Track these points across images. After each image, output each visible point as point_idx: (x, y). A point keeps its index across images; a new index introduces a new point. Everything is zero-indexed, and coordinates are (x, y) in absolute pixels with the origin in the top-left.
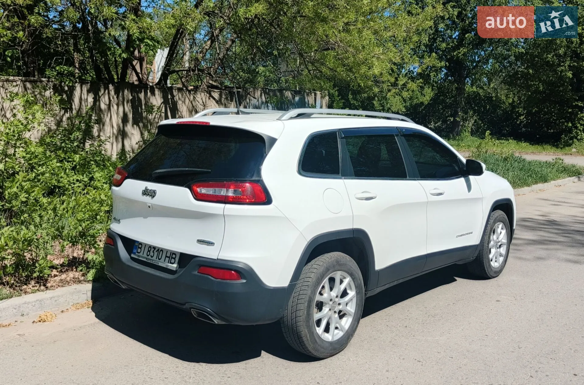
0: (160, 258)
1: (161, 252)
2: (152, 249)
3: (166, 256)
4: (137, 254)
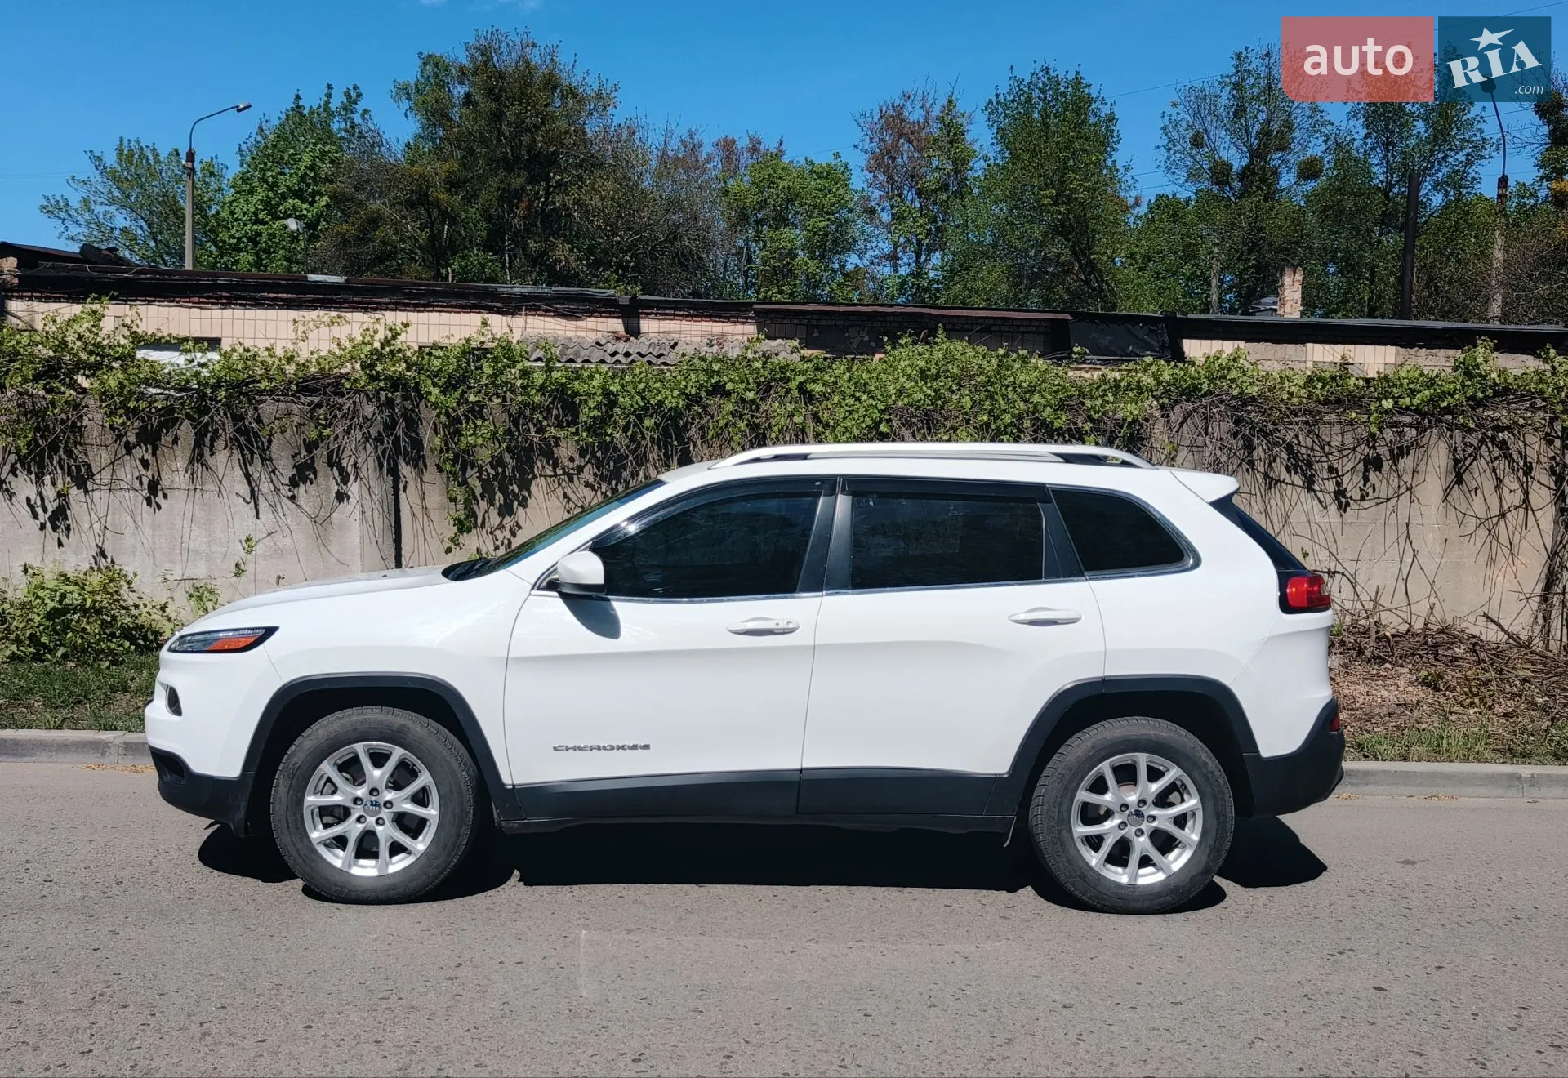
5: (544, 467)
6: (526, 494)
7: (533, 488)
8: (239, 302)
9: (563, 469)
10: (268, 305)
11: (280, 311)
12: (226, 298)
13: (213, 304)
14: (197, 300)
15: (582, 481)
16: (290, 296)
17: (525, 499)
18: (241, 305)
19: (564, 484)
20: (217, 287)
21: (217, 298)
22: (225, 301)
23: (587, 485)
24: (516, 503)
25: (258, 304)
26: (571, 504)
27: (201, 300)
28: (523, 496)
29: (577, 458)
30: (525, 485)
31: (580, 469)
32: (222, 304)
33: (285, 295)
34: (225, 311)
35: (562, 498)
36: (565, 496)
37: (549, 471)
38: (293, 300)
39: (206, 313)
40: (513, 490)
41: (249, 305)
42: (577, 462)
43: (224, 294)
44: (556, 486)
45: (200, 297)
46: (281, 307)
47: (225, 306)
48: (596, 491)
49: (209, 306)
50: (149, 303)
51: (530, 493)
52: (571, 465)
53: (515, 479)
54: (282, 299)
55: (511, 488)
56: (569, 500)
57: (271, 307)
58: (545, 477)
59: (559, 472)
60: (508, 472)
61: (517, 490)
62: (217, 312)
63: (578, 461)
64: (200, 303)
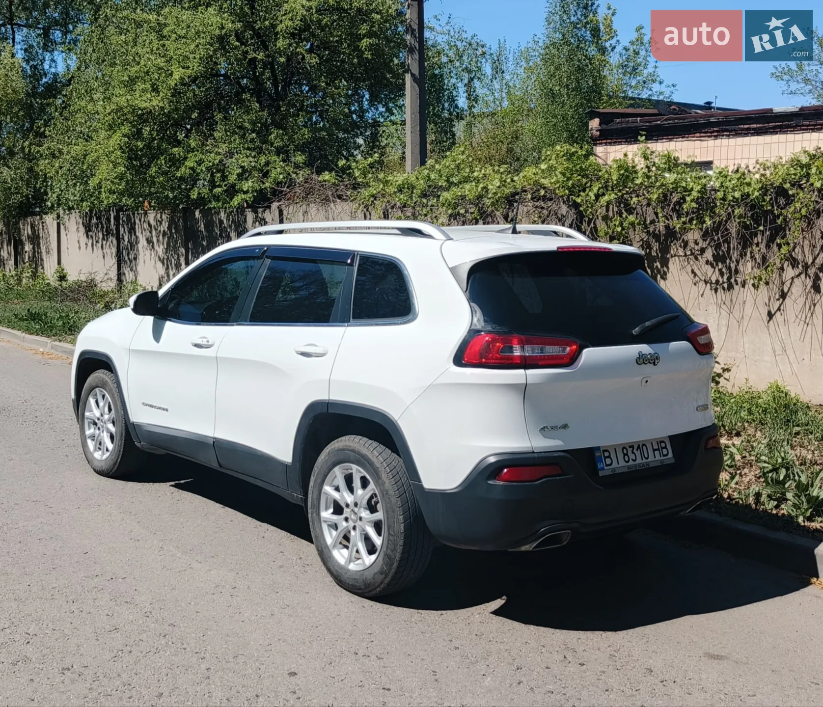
0: (646, 456)
1: (644, 447)
2: (630, 450)
3: (654, 450)
4: (606, 468)
5: (677, 249)
6: (665, 269)
7: (671, 265)
8: (725, 133)
9: (691, 250)
10: (745, 134)
11: (752, 138)
12: (717, 131)
13: (709, 137)
14: (698, 135)
15: (705, 260)
16: (758, 125)
17: (665, 273)
18: (726, 135)
19: (692, 263)
20: (710, 124)
21: (711, 133)
22: (716, 134)
23: (707, 262)
24: (659, 276)
25: (738, 134)
26: (697, 278)
27: (702, 135)
28: (664, 272)
29: (700, 241)
30: (665, 263)
31: (703, 251)
32: (715, 136)
33: (755, 126)
34: (716, 141)
35: (690, 273)
36: (693, 272)
37: (681, 252)
38: (760, 128)
39: (704, 144)
40: (657, 266)
41: (732, 135)
42: (700, 245)
43: (715, 129)
44: (686, 263)
45: (700, 133)
46: (753, 134)
47: (716, 137)
48: (715, 268)
49: (707, 138)
50: (671, 140)
51: (668, 268)
52: (696, 248)
53: (658, 258)
54: (754, 129)
55: (655, 265)
56: (695, 275)
57: (746, 135)
58: (678, 256)
59: (688, 253)
60: (654, 254)
61: (659, 266)
62: (711, 143)
63: (702, 244)
64: (701, 137)
